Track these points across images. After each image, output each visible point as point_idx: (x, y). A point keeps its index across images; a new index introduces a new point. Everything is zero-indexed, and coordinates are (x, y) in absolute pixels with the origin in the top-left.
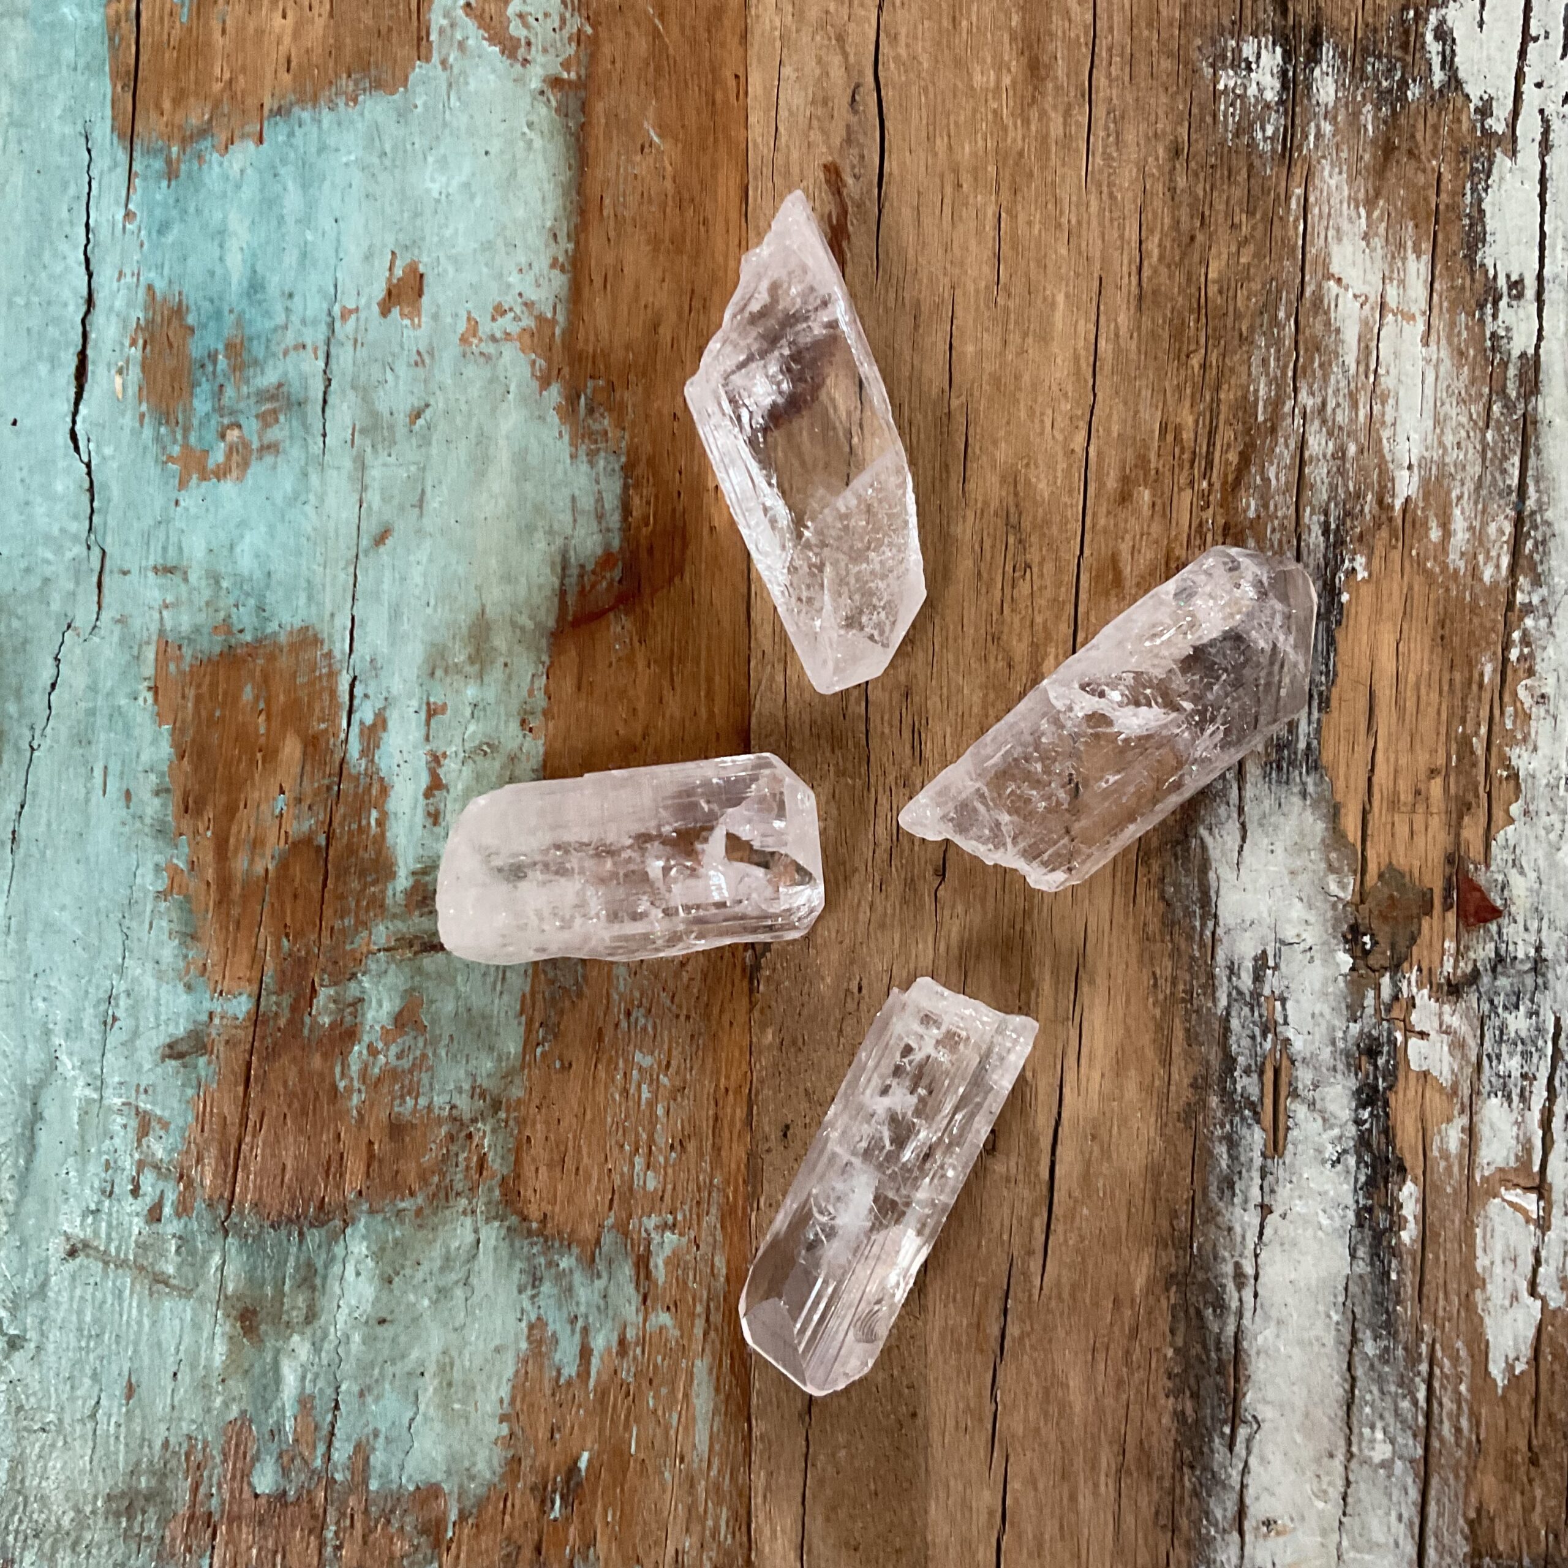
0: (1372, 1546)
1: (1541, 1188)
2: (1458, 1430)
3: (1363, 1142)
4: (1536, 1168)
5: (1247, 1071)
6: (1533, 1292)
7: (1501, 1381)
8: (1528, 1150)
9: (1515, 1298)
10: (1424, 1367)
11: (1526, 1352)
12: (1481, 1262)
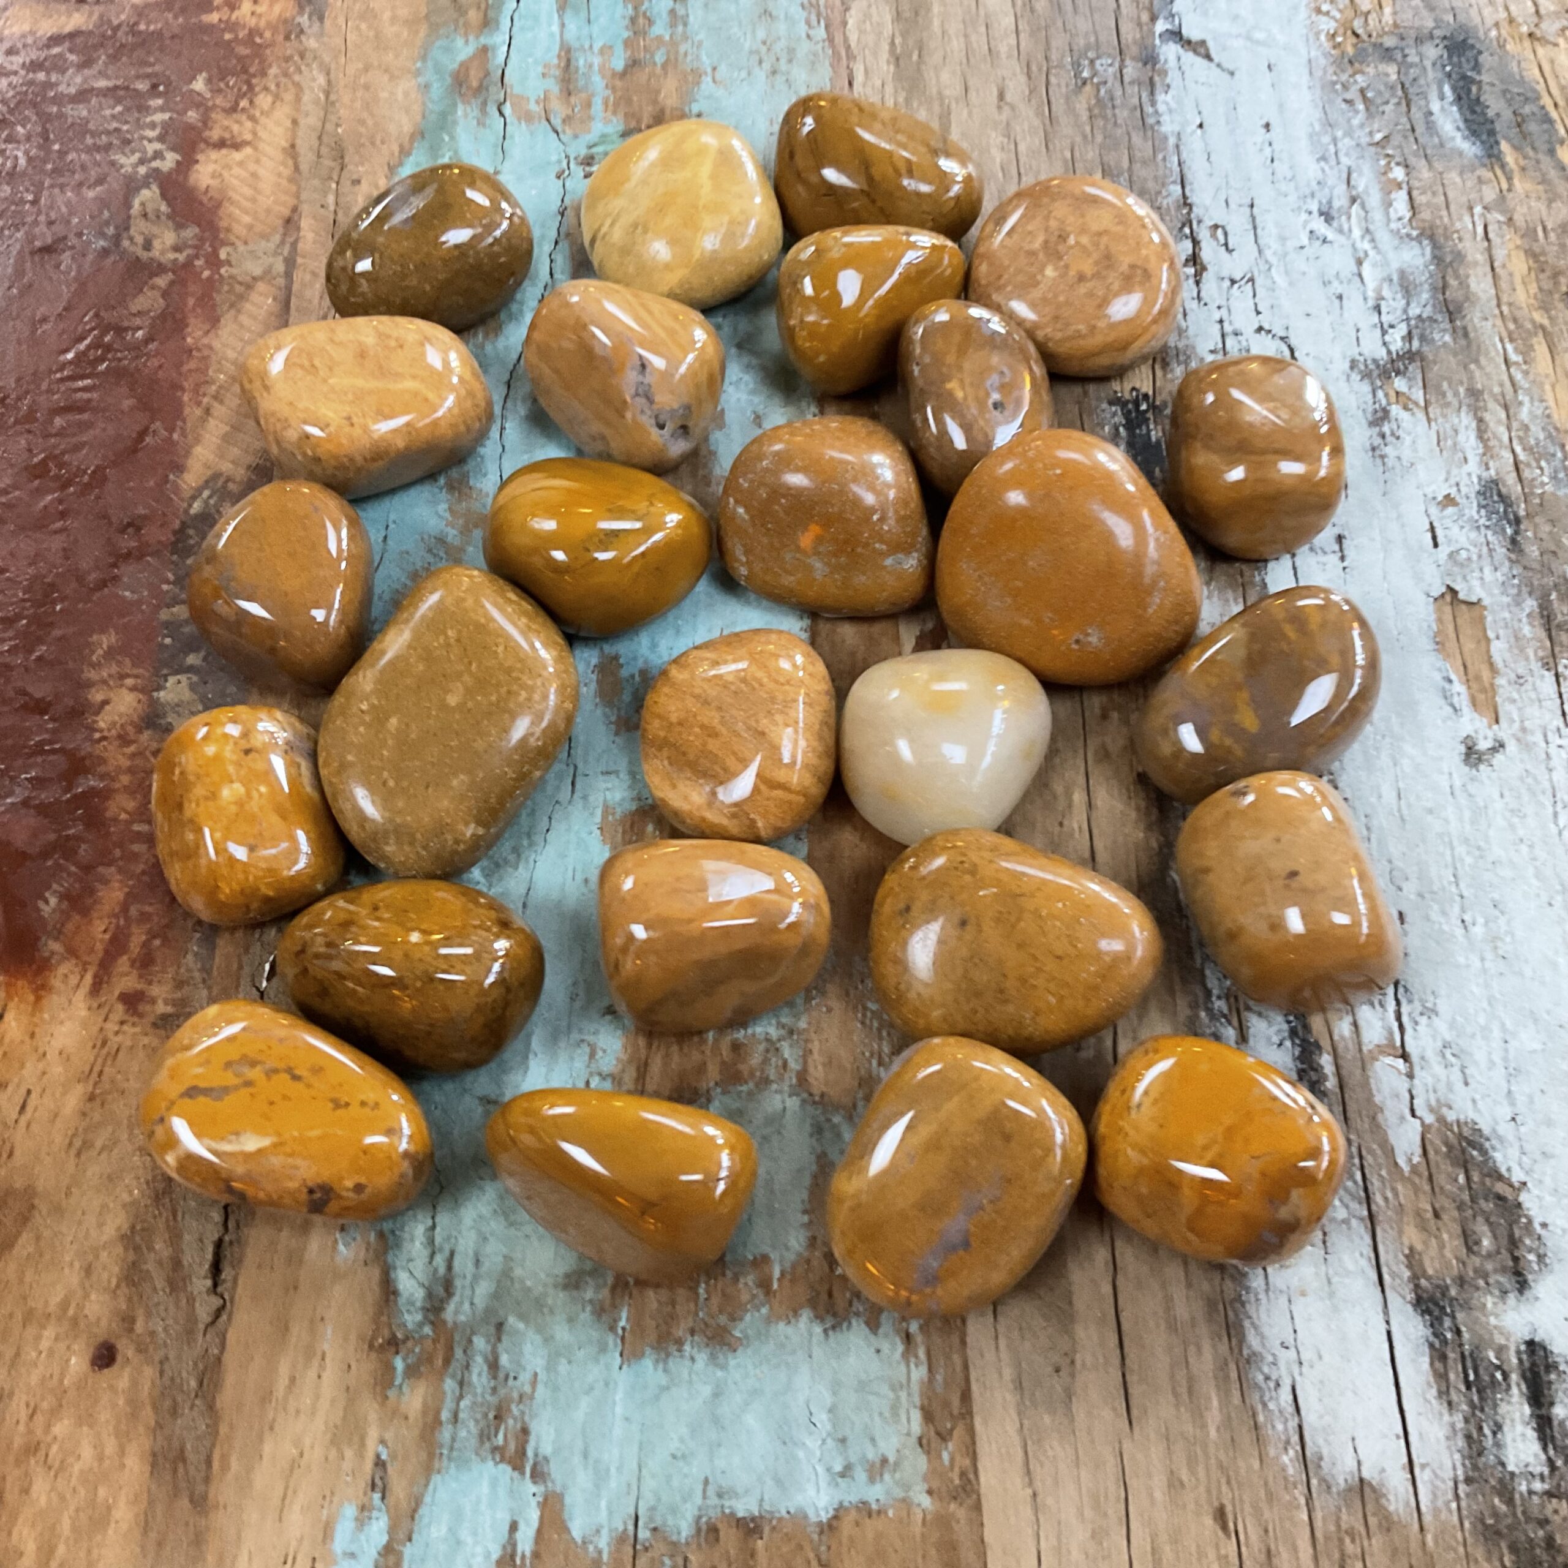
0: (1348, 1273)
1: (1405, 1056)
2: (1386, 1199)
3: (1293, 1033)
4: (1398, 1043)
5: (1219, 998)
6: (1413, 1114)
7: (1406, 1169)
8: (1391, 1033)
9: (1402, 1118)
10: (1357, 1161)
11: (1419, 1151)
12: (1377, 1099)
